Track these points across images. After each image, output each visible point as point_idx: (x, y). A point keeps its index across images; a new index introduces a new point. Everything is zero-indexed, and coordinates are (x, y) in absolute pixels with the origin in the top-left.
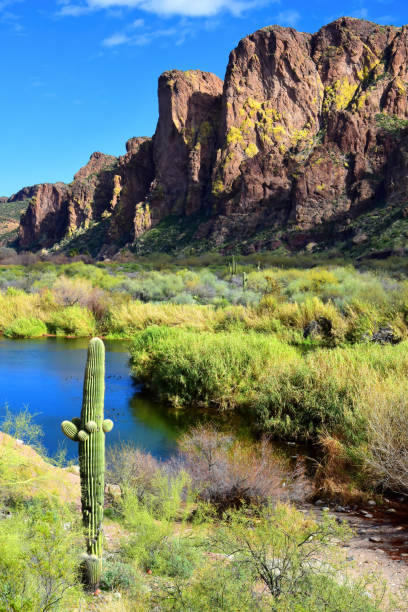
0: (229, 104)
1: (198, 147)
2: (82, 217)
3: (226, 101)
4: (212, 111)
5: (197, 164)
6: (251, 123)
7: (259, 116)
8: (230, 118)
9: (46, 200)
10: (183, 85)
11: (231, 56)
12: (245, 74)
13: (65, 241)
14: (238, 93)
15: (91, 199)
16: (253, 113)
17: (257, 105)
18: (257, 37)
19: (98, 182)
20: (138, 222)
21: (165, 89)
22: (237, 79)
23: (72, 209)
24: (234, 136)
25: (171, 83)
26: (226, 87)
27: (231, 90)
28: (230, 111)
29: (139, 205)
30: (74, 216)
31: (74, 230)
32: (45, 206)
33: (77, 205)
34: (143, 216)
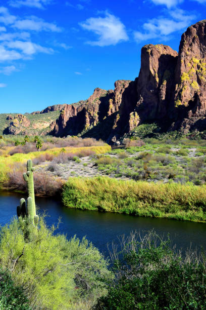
0: (182, 61)
1: (165, 83)
2: (92, 120)
3: (180, 59)
4: (171, 66)
5: (164, 92)
6: (194, 70)
7: (198, 67)
8: (183, 68)
9: (68, 112)
10: (155, 52)
11: (183, 36)
12: (191, 45)
13: (83, 132)
14: (187, 55)
15: (97, 110)
16: (195, 65)
17: (197, 61)
18: (197, 26)
19: (100, 102)
20: (131, 122)
21: (145, 54)
22: (186, 47)
23: (87, 116)
24: (185, 77)
25: (149, 51)
26: (180, 52)
27: (183, 54)
28: (183, 64)
29: (132, 114)
30: (88, 120)
31: (88, 126)
32: (68, 115)
33: (90, 114)
34: (134, 119)
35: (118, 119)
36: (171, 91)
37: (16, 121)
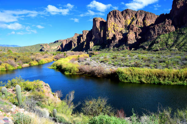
1: (102, 31)
2: (75, 45)
3: (107, 23)
4: (104, 25)
5: (102, 34)
6: (112, 27)
7: (114, 26)
8: (108, 26)
10: (98, 20)
11: (108, 15)
12: (111, 18)
13: (71, 49)
15: (76, 41)
17: (113, 23)
18: (113, 12)
19: (77, 38)
20: (90, 45)
21: (95, 21)
22: (109, 19)
23: (73, 43)
24: (109, 29)
25: (96, 20)
26: (107, 20)
27: (108, 21)
29: (90, 42)
30: (73, 45)
31: (73, 47)
32: (65, 43)
33: (74, 43)
34: (92, 44)
35: (85, 44)
36: (105, 34)
37: (44, 46)
